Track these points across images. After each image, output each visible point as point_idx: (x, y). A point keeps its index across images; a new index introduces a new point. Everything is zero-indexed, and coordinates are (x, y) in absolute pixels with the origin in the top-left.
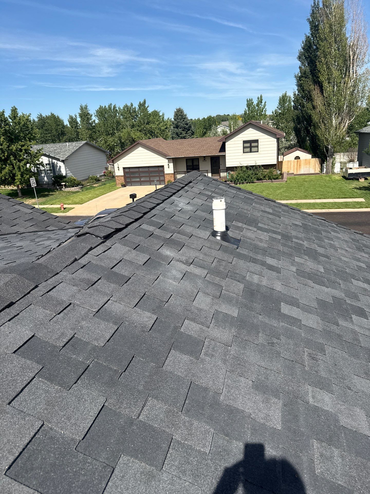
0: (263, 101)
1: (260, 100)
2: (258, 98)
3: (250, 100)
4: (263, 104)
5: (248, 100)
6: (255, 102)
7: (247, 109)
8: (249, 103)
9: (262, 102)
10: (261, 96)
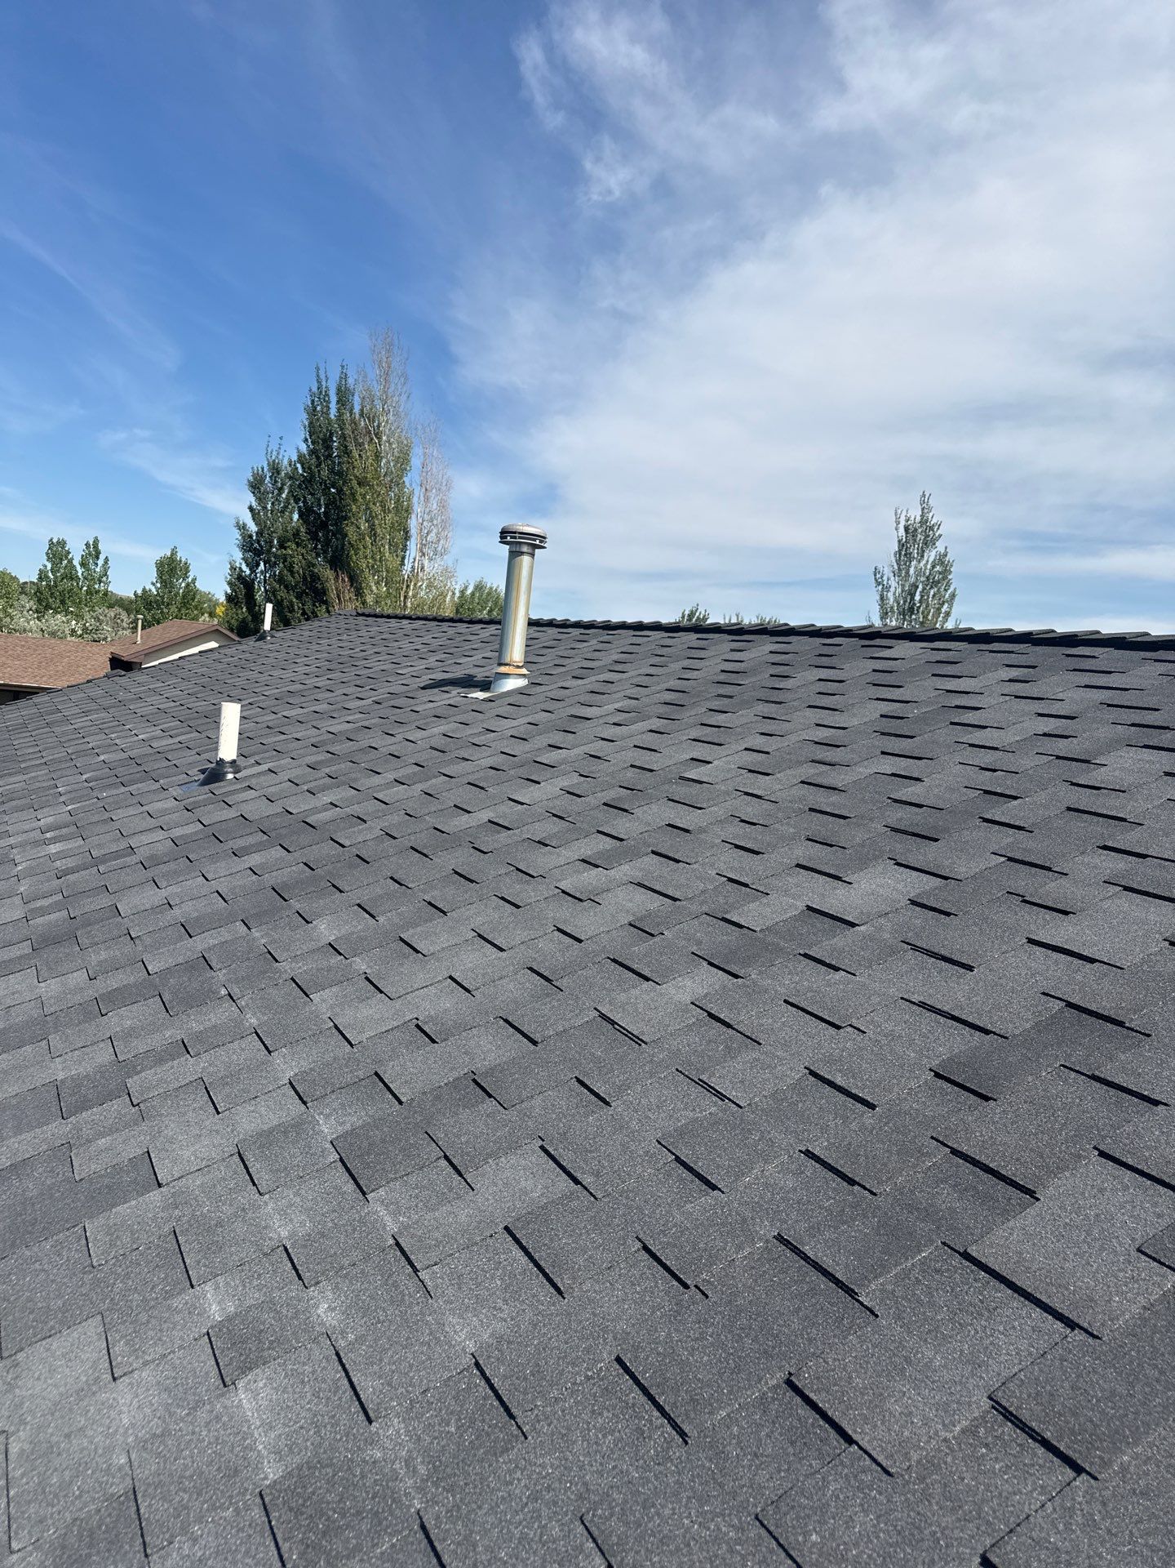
0: (101, 556)
1: (93, 551)
2: (87, 545)
3: (58, 542)
4: (101, 562)
5: (55, 541)
6: (77, 553)
7: (49, 566)
8: (57, 551)
9: (98, 558)
10: (96, 542)
